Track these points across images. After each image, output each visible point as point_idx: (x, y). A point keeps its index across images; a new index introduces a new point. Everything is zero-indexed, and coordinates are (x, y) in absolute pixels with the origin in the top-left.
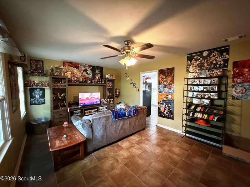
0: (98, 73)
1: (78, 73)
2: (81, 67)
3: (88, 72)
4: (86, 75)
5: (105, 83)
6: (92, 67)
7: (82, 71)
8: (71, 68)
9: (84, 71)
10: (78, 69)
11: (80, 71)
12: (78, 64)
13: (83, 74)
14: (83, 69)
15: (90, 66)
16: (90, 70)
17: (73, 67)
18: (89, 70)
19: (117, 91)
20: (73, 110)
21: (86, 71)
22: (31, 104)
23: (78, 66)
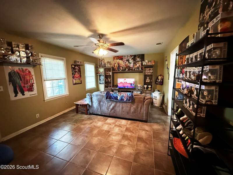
0: (139, 60)
1: (122, 63)
2: (125, 58)
3: (129, 61)
4: (128, 64)
5: (142, 70)
6: (133, 57)
7: (125, 61)
8: (118, 60)
9: (126, 61)
10: (123, 60)
11: (124, 62)
12: (123, 56)
13: (126, 64)
14: (126, 59)
15: (131, 56)
16: (132, 59)
17: (119, 59)
18: (130, 59)
19: (160, 78)
20: (113, 90)
21: (128, 60)
22: (100, 84)
23: (123, 58)
